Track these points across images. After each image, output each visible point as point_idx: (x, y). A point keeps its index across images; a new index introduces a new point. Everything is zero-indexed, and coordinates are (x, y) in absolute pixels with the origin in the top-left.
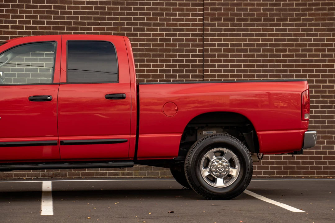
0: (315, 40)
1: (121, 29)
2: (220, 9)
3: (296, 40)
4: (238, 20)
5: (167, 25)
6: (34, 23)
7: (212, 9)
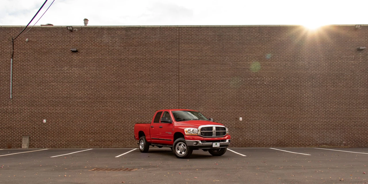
0: (208, 111)
1: (157, 109)
2: (183, 103)
3: (204, 111)
4: (188, 106)
5: (169, 107)
6: (135, 108)
7: (181, 103)
